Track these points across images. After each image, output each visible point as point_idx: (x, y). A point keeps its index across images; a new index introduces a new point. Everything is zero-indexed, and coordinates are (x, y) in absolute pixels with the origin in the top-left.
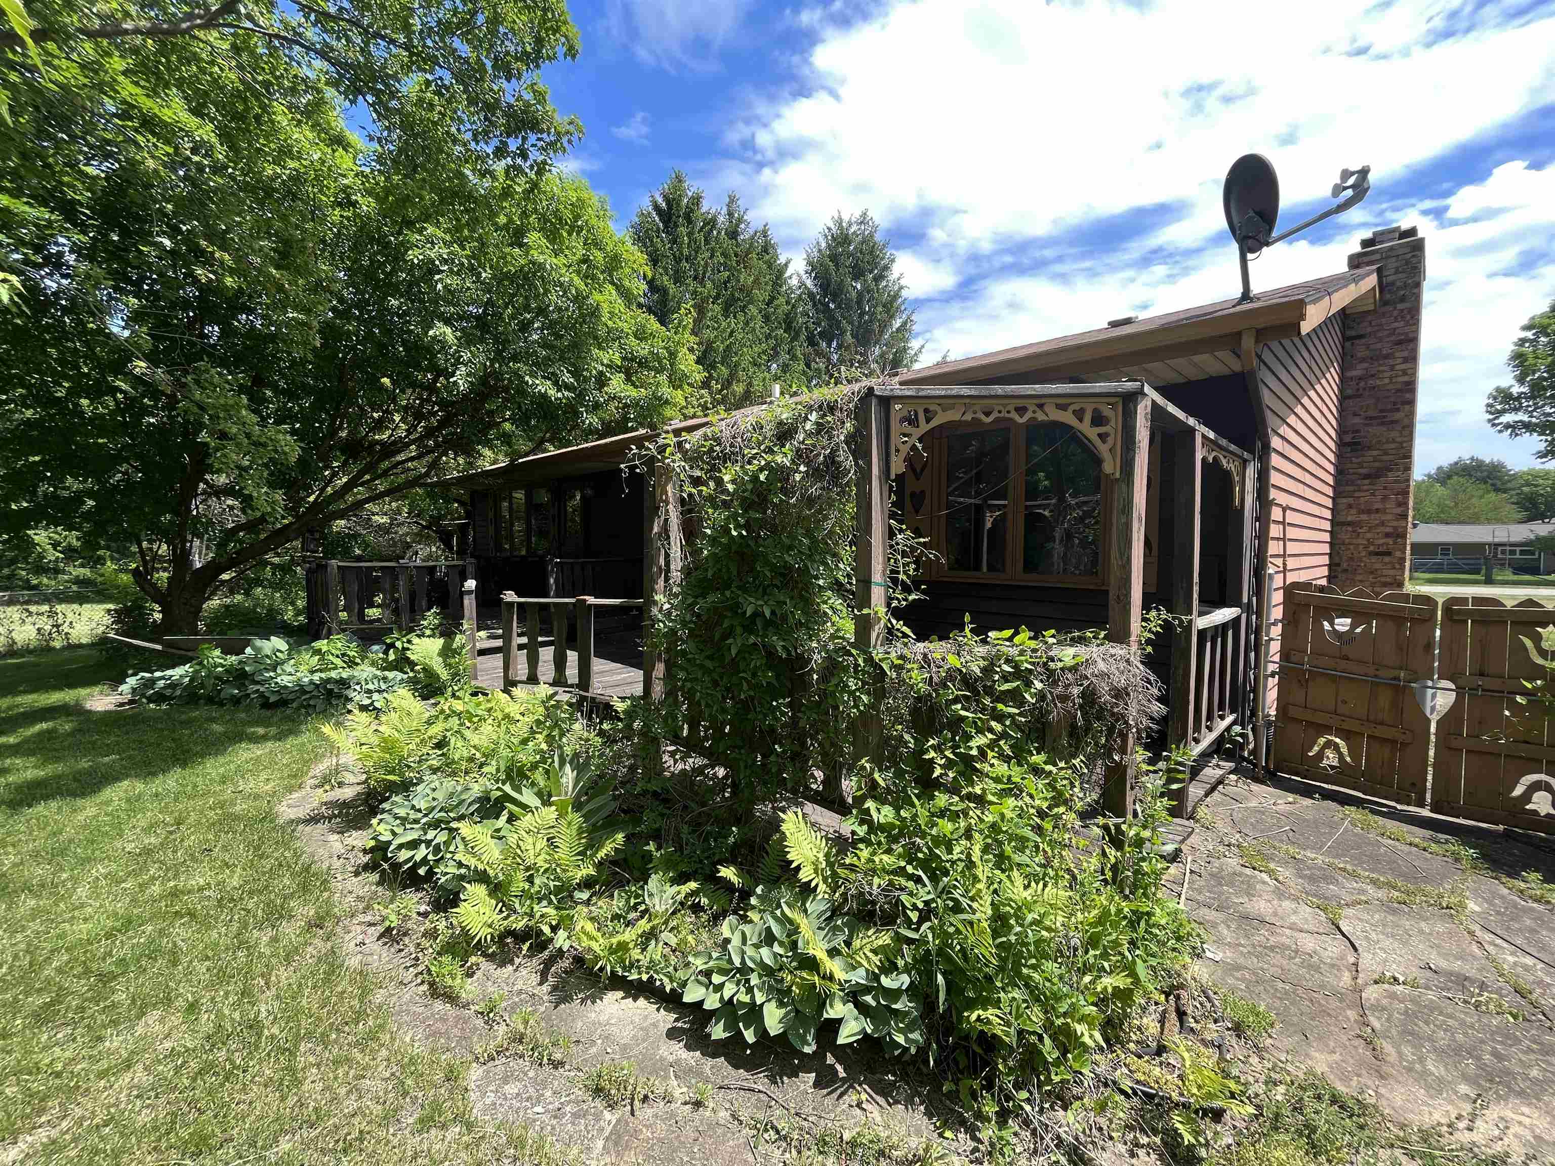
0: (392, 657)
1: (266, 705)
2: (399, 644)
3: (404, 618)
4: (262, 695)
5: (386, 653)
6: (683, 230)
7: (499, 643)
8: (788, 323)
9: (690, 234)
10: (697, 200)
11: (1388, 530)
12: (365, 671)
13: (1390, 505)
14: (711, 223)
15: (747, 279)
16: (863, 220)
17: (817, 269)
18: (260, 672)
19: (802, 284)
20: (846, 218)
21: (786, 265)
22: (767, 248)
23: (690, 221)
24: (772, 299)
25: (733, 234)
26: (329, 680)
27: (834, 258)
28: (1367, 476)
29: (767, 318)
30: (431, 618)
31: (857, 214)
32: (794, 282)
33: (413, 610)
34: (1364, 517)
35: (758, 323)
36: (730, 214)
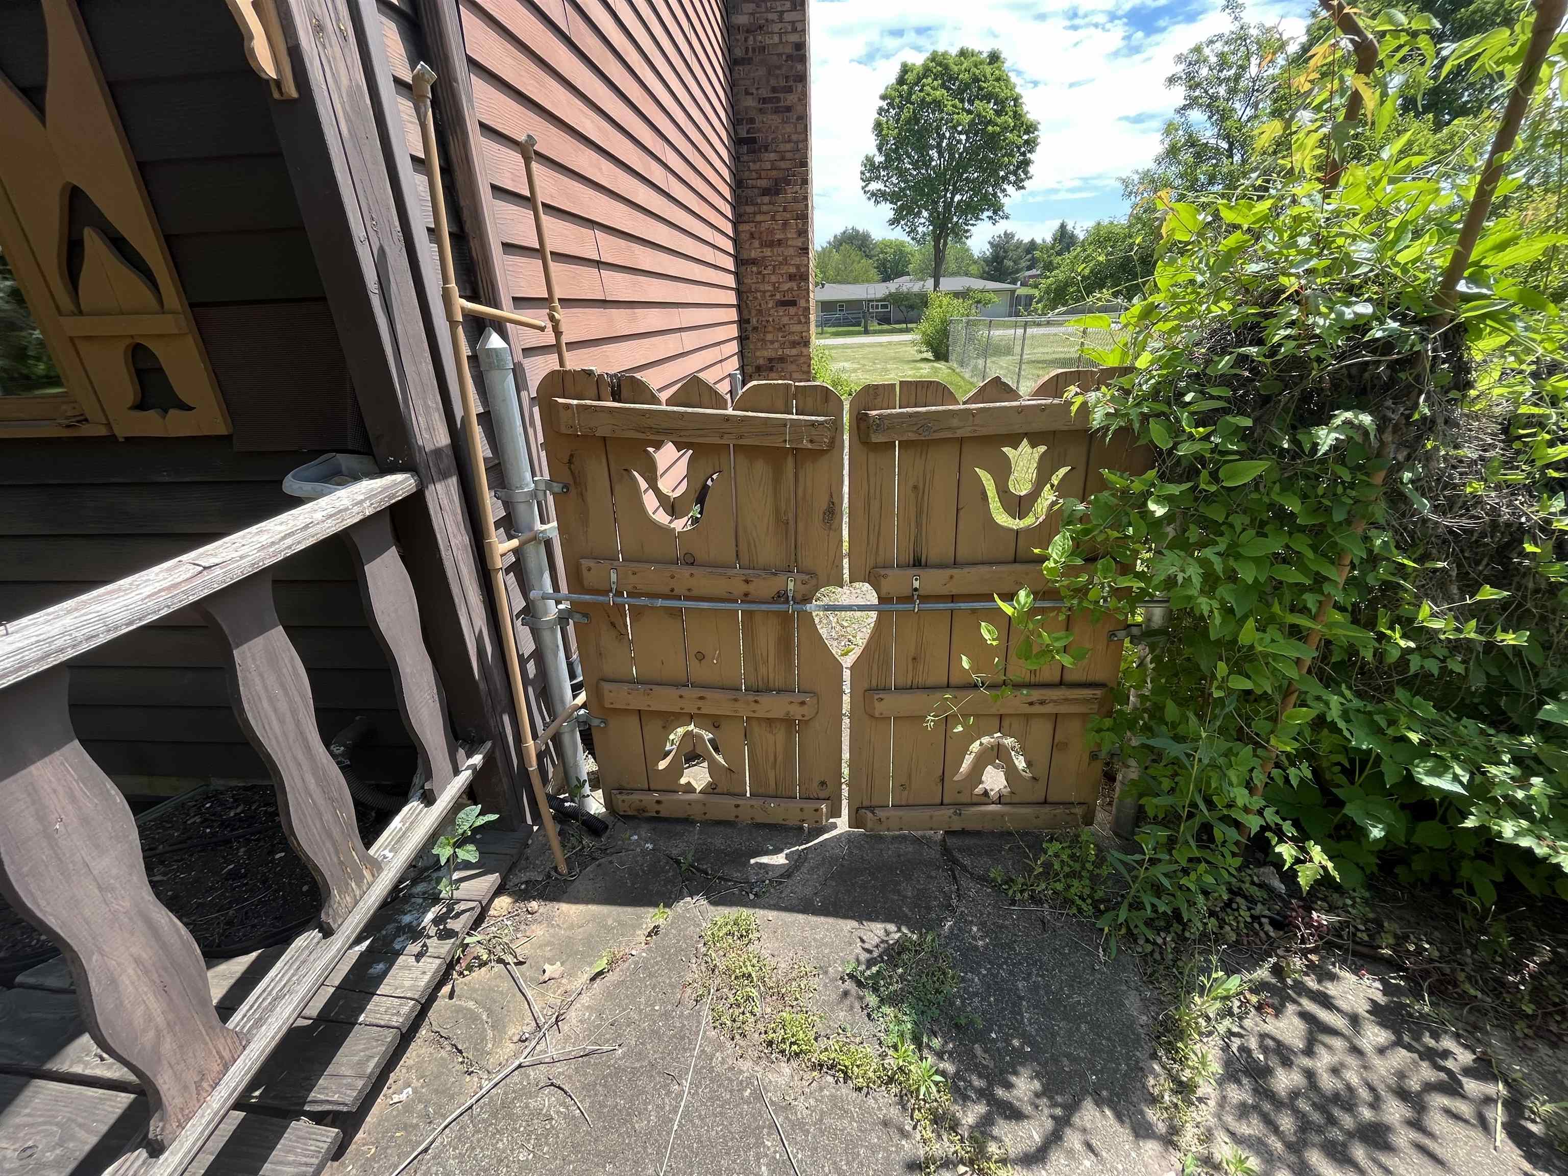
11: (792, 270)
13: (791, 234)
28: (765, 192)
34: (768, 252)
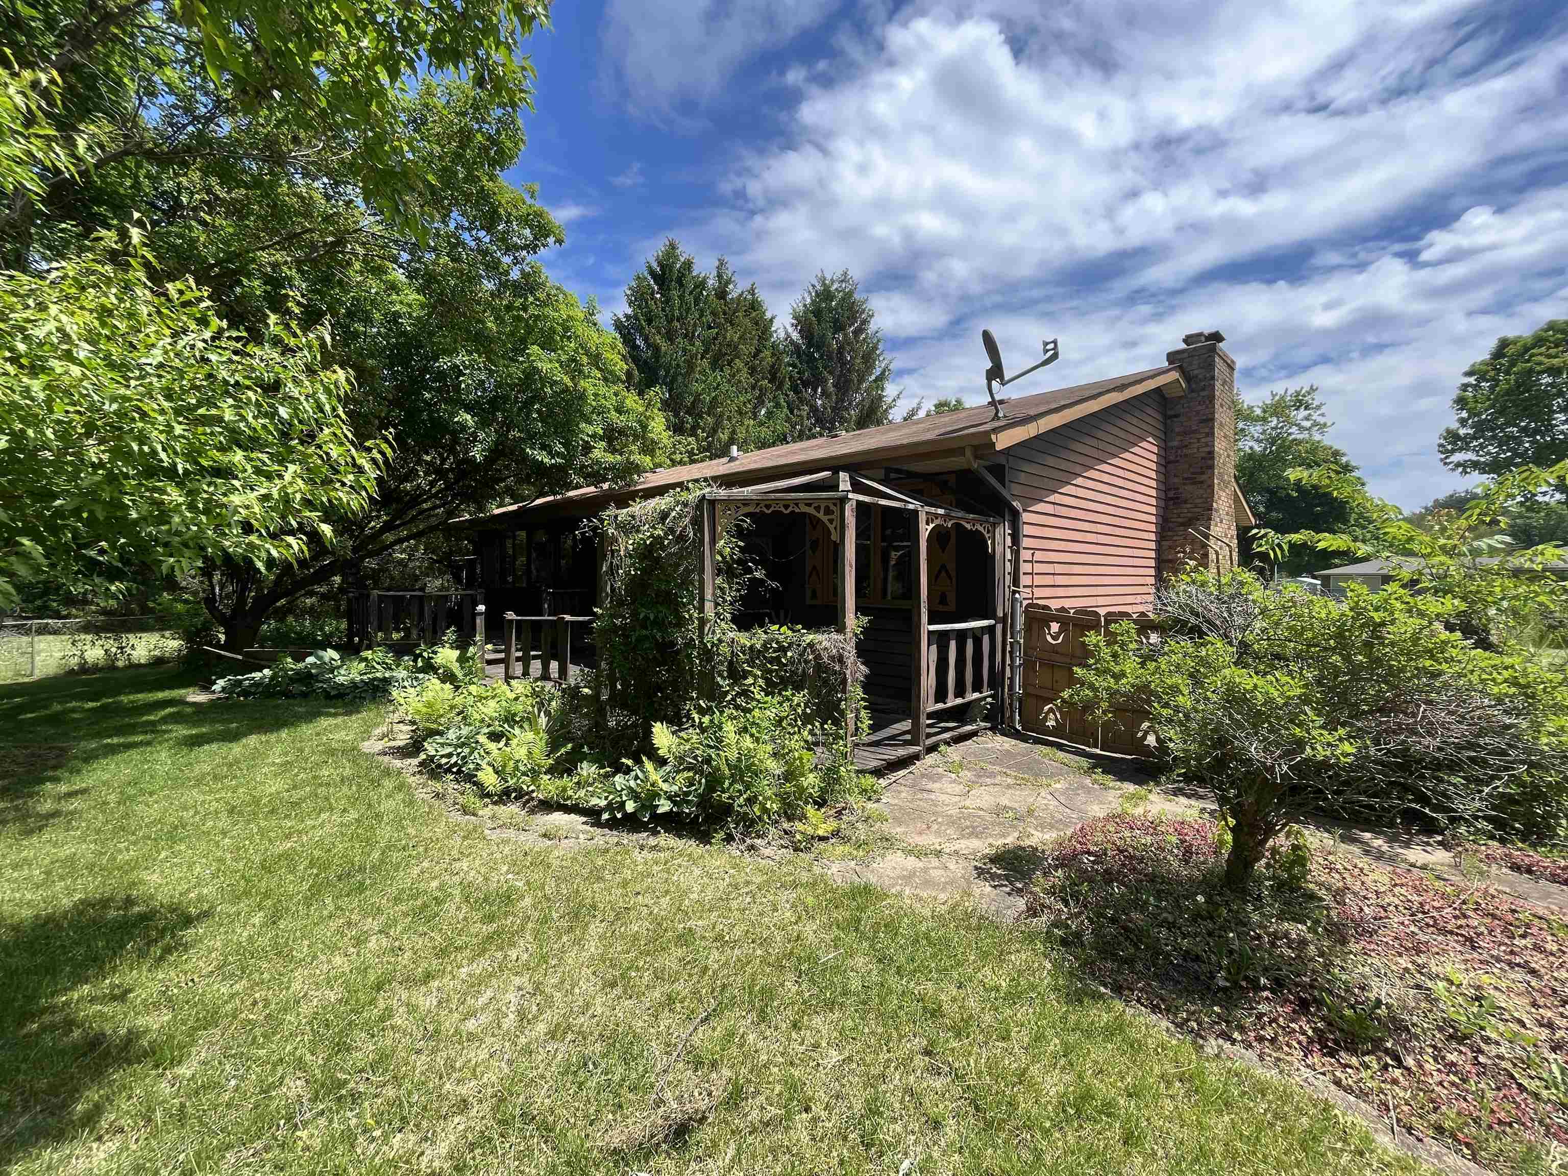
0: (420, 664)
1: (328, 696)
2: (425, 654)
3: (428, 634)
4: (324, 690)
5: (415, 661)
6: (675, 293)
7: (502, 655)
8: (773, 375)
9: (681, 297)
10: (688, 265)
12: (401, 674)
14: (702, 285)
15: (732, 335)
16: (844, 279)
17: (803, 322)
18: (322, 674)
19: (788, 336)
20: (829, 277)
21: (771, 320)
22: (754, 306)
23: (681, 285)
24: (758, 351)
25: (722, 294)
26: (375, 679)
27: (817, 313)
29: (753, 371)
30: (450, 634)
31: (839, 274)
32: (782, 335)
33: (435, 632)
35: (744, 375)
36: (719, 276)
